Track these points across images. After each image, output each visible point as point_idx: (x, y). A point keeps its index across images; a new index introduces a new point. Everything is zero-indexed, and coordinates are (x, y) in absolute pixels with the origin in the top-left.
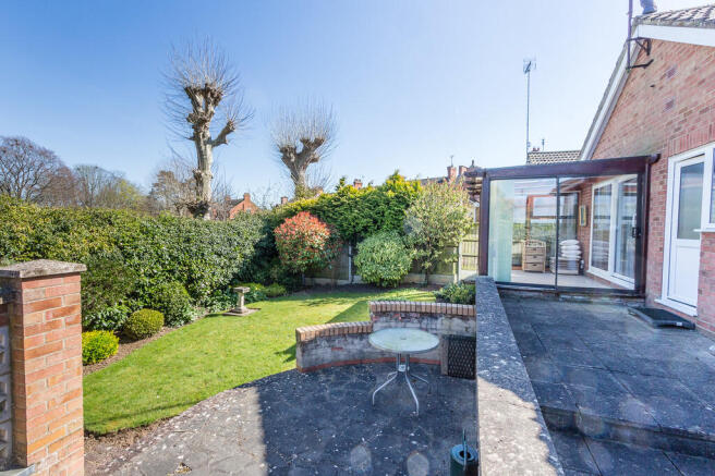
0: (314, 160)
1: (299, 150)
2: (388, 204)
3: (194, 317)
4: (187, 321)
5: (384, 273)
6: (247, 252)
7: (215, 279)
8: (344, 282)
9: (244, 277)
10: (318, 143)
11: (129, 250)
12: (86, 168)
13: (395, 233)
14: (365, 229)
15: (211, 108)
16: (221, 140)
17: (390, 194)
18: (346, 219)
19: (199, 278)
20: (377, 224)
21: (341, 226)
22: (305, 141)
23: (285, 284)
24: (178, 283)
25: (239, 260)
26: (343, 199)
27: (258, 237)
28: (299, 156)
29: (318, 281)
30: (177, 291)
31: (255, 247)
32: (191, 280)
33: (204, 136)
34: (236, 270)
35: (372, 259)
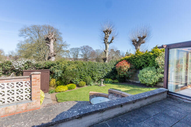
0: (143, 43)
1: (137, 41)
2: (151, 57)
3: (92, 84)
4: (91, 85)
5: (146, 81)
6: (109, 70)
7: (99, 77)
8: (137, 82)
9: (107, 77)
10: (144, 37)
11: (80, 69)
12: (97, 50)
13: (154, 67)
14: (143, 65)
15: (108, 35)
16: (111, 42)
17: (151, 54)
18: (137, 62)
19: (94, 76)
20: (147, 64)
21: (136, 64)
22: (139, 38)
23: (119, 80)
24: (90, 77)
25: (107, 73)
26: (136, 56)
27: (113, 67)
28: (137, 42)
29: (130, 80)
30: (89, 78)
31: (112, 69)
32: (93, 76)
33: (107, 42)
34: (105, 75)
35: (143, 76)
